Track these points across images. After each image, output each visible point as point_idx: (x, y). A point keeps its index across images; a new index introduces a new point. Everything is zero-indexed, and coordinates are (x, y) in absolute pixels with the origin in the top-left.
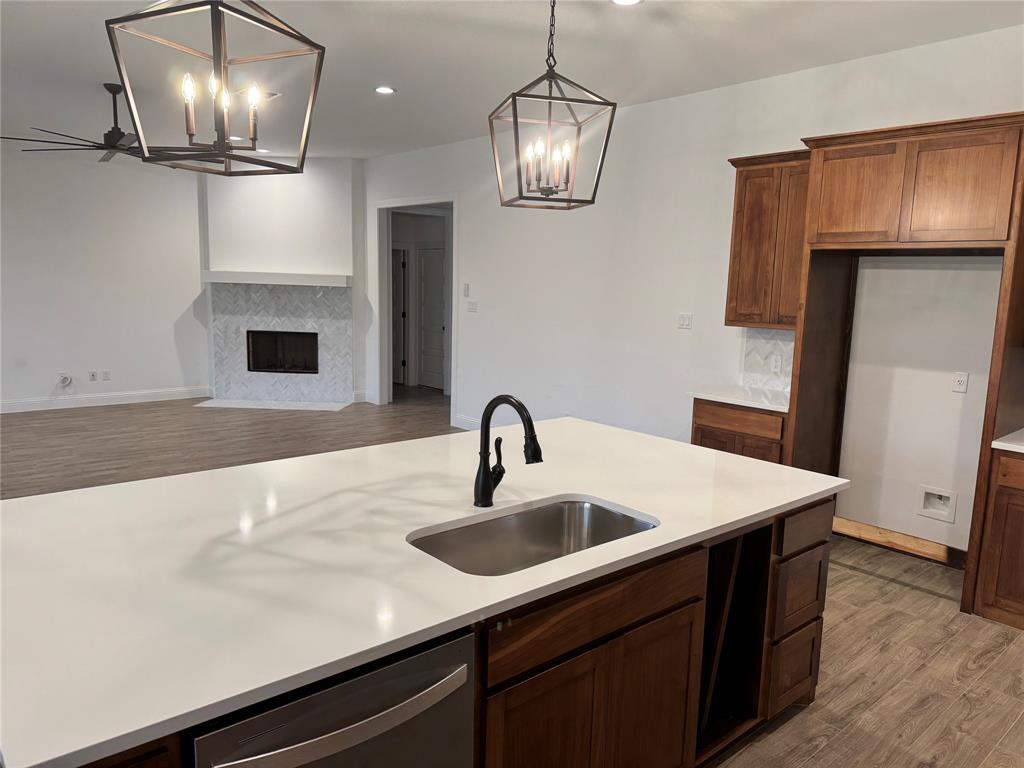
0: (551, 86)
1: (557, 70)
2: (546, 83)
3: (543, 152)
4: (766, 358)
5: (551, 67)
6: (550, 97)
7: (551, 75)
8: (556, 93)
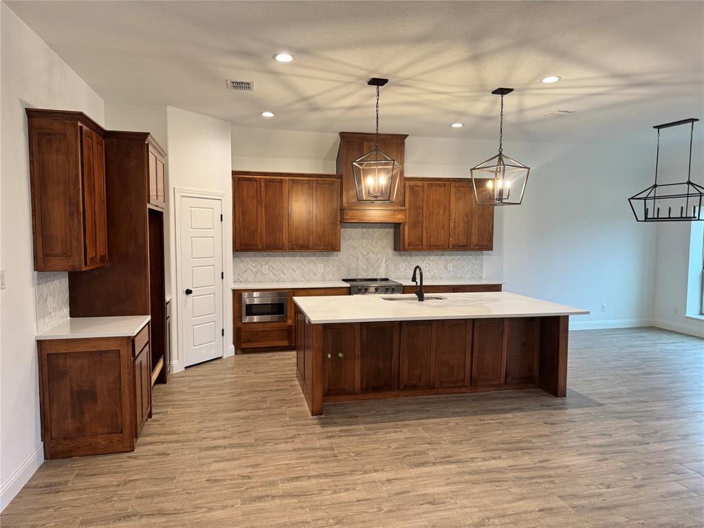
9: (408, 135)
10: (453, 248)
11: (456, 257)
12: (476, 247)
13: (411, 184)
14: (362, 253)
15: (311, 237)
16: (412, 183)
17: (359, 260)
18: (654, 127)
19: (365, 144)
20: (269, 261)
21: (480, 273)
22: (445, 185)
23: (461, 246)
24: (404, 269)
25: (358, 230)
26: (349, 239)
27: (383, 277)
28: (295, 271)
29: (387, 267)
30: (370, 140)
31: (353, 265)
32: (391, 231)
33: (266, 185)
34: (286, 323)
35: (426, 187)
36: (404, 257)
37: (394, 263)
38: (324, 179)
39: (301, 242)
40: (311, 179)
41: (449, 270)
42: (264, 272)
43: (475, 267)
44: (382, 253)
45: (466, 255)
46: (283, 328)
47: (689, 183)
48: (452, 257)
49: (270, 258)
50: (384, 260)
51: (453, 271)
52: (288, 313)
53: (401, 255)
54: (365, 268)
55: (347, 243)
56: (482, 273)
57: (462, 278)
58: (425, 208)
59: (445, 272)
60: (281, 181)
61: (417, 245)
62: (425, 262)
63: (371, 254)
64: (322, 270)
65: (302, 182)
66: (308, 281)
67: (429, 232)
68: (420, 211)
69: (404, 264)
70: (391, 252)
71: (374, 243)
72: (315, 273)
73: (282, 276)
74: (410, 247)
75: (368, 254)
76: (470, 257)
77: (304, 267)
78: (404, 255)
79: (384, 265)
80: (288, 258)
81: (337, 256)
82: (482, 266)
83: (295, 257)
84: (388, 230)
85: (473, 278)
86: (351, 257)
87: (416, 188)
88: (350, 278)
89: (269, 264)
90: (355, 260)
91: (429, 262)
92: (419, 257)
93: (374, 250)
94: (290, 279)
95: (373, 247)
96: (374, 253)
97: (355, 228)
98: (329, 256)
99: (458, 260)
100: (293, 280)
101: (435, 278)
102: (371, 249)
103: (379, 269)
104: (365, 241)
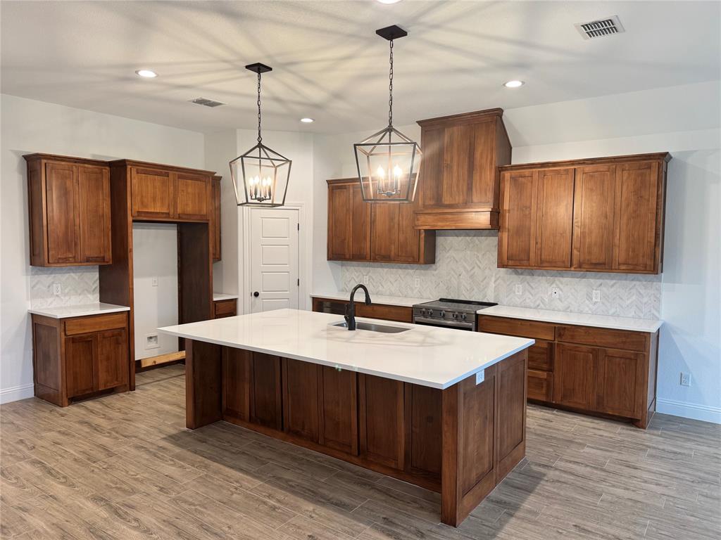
0: (260, 151)
1: (263, 143)
2: (258, 149)
3: (258, 181)
4: (49, 287)
5: (260, 142)
7: (260, 146)
11: (608, 281)
12: (623, 267)
13: (514, 175)
14: (465, 268)
16: (515, 173)
17: (461, 277)
23: (596, 264)
24: (520, 292)
25: (460, 238)
26: (449, 250)
27: (491, 301)
28: (393, 285)
29: (497, 288)
31: (454, 282)
33: (354, 192)
36: (521, 277)
37: (508, 283)
39: (383, 252)
41: (594, 300)
43: (645, 300)
44: (490, 269)
45: (626, 279)
48: (601, 281)
50: (493, 279)
51: (603, 303)
53: (517, 273)
54: (469, 288)
55: (448, 254)
56: (659, 312)
57: (618, 316)
59: (587, 302)
61: (520, 261)
62: (554, 285)
63: (476, 268)
64: (419, 286)
66: (405, 296)
69: (521, 286)
71: (480, 256)
72: (412, 288)
73: (381, 288)
74: (511, 263)
75: (474, 268)
76: (634, 283)
77: (401, 281)
78: (522, 274)
79: (492, 285)
80: (386, 270)
81: (436, 270)
82: (658, 300)
85: (640, 318)
86: (452, 272)
87: (520, 179)
90: (456, 277)
91: (560, 286)
92: (544, 278)
93: (480, 266)
94: (388, 293)
95: (479, 260)
96: (480, 268)
97: (457, 236)
98: (427, 269)
99: (612, 286)
100: (391, 295)
101: (571, 312)
102: (476, 263)
103: (486, 290)
104: (469, 252)
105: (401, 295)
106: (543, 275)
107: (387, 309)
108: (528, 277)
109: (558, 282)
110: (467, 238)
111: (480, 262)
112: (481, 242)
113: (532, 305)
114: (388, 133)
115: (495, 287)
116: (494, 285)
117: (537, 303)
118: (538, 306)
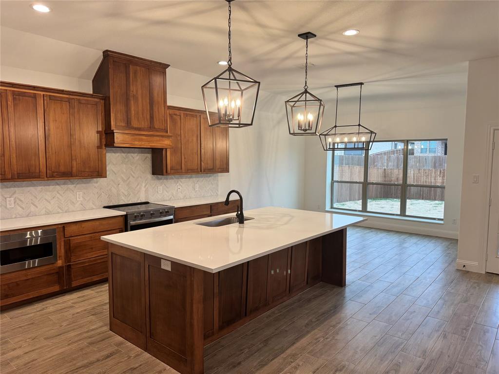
0: (230, 74)
1: (232, 67)
2: (228, 72)
3: (227, 103)
5: (230, 66)
6: (230, 79)
7: (230, 69)
8: (232, 77)
9: (169, 65)
10: (204, 171)
12: (220, 170)
13: (171, 113)
14: (122, 178)
15: (74, 163)
16: (171, 111)
17: (120, 186)
18: (335, 86)
19: (131, 66)
20: (15, 192)
21: (217, 192)
22: (196, 115)
24: (161, 192)
25: (117, 154)
26: (109, 164)
27: (144, 201)
28: (49, 202)
29: (146, 191)
30: (136, 64)
31: (114, 191)
32: (149, 156)
33: (14, 99)
34: (55, 265)
35: (182, 116)
36: (161, 181)
37: (153, 186)
38: (86, 98)
39: (62, 169)
40: (71, 97)
41: (196, 190)
42: (8, 206)
44: (141, 177)
45: (207, 177)
46: (53, 272)
47: (359, 125)
49: (16, 189)
50: (144, 185)
51: (199, 191)
52: (58, 252)
53: (158, 179)
54: (126, 193)
57: (205, 197)
58: (182, 135)
59: (193, 191)
60: (35, 97)
61: (177, 170)
63: (131, 178)
64: (81, 199)
65: (61, 100)
66: (66, 212)
67: (186, 157)
68: (179, 138)
69: (161, 187)
70: (149, 176)
71: (133, 168)
72: (73, 203)
73: (33, 208)
74: (172, 171)
75: (129, 178)
76: (210, 178)
77: (60, 197)
78: (161, 179)
79: (143, 189)
80: (39, 188)
81: (97, 183)
82: (218, 185)
83: (49, 185)
84: (146, 155)
85: (212, 196)
87: (174, 116)
88: (111, 204)
89: (15, 196)
90: (116, 186)
91: (181, 184)
92: (173, 180)
93: (134, 175)
94: (43, 212)
95: (133, 171)
96: (134, 177)
97: (115, 153)
98: (88, 183)
99: (202, 181)
100: (48, 213)
101: (186, 198)
102: (131, 174)
103: (139, 193)
104: (125, 166)
105: (94, 207)
106: (172, 179)
107: (97, 223)
108: (165, 180)
109: (179, 182)
110: (123, 154)
111: (134, 173)
112: (134, 158)
113: (167, 199)
114: (305, 94)
115: (146, 190)
116: (144, 189)
117: (170, 197)
118: (171, 198)
